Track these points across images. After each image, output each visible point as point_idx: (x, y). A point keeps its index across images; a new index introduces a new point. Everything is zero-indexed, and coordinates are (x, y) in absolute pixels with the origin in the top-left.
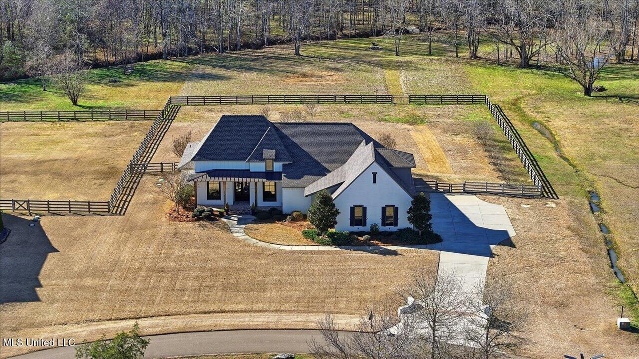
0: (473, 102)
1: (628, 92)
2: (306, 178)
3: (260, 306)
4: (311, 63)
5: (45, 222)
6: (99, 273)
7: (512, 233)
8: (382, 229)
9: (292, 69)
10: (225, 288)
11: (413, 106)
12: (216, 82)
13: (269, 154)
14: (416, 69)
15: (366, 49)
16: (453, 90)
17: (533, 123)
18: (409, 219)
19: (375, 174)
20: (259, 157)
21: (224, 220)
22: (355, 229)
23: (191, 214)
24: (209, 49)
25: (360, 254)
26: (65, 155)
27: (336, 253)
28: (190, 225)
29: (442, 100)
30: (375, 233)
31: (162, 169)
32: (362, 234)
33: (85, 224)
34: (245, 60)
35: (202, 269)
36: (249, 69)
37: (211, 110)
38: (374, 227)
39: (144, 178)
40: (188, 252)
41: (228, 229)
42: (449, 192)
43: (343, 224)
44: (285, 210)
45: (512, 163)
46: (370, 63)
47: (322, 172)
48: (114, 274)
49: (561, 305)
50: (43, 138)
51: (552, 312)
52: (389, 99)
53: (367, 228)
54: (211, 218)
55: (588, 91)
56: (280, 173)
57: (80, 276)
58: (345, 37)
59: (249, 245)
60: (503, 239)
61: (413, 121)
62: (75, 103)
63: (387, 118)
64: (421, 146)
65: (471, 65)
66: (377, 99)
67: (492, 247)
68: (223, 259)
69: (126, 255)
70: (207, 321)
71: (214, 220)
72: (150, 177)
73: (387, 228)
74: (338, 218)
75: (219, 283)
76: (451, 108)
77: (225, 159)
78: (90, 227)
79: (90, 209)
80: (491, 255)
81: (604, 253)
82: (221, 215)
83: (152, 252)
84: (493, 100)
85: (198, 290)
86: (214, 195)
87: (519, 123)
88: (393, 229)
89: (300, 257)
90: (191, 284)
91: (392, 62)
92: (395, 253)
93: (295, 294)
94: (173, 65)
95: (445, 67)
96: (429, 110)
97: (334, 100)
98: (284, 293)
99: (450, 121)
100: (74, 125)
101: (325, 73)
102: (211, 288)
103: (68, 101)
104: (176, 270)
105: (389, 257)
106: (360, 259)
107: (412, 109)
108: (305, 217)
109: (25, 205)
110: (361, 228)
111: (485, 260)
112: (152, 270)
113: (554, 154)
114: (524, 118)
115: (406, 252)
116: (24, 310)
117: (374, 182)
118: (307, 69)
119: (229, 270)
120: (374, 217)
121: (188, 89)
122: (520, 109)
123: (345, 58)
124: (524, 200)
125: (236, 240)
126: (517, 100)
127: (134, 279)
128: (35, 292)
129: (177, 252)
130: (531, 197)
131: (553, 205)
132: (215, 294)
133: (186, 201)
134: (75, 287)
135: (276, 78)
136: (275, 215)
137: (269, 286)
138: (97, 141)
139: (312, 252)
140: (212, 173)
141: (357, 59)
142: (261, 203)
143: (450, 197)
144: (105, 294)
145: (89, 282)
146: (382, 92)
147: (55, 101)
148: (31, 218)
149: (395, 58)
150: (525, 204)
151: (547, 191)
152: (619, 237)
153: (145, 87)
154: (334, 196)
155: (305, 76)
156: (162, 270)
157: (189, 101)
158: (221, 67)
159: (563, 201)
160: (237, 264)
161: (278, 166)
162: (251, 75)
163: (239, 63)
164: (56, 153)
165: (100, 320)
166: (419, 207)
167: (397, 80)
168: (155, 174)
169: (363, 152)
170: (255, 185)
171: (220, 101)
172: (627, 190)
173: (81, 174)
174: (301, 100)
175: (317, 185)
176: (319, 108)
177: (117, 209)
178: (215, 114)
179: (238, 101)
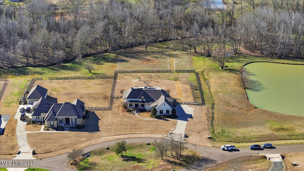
0: (192, 72)
1: (233, 68)
2: (151, 102)
3: (142, 132)
4: (150, 55)
5: (96, 112)
6: (110, 125)
7: (193, 115)
8: (166, 114)
9: (145, 58)
10: (135, 129)
11: (177, 73)
12: (125, 63)
13: (143, 97)
14: (179, 57)
15: (165, 48)
16: (187, 68)
17: (205, 80)
18: (172, 113)
20: (140, 98)
21: (133, 112)
22: (161, 114)
23: (126, 110)
24: (121, 48)
25: (161, 120)
26: (93, 92)
27: (156, 120)
28: (126, 113)
29: (184, 71)
30: (165, 116)
31: (118, 97)
32: (162, 116)
33: (104, 113)
34: (132, 53)
35: (130, 124)
36: (133, 57)
37: (125, 75)
38: (164, 114)
39: (114, 100)
40: (127, 120)
41: (134, 114)
42: (181, 104)
43: (158, 114)
44: (146, 109)
45: (197, 94)
46: (166, 55)
47: (154, 101)
48: (113, 125)
49: (199, 133)
50: (86, 85)
51: (197, 134)
52: (171, 72)
53: (163, 114)
55: (222, 68)
56: (145, 101)
57: (107, 126)
58: (160, 42)
59: (139, 118)
60: (191, 116)
61: (176, 79)
62: (90, 72)
63: (169, 78)
64: (177, 89)
65: (194, 55)
66: (167, 72)
67: (188, 119)
68: (134, 122)
69: (115, 121)
70: (133, 136)
71: (131, 112)
72: (115, 99)
73: (167, 114)
74: (157, 113)
75: (134, 127)
76: (186, 74)
78: (106, 113)
79: (105, 109)
80: (188, 121)
81: (211, 120)
82: (133, 110)
83: (120, 120)
84: (197, 71)
85: (130, 129)
86: (131, 105)
87: (202, 80)
88: (168, 114)
89: (149, 121)
90: (129, 128)
91: (172, 54)
92: (168, 120)
93: (149, 130)
94: (112, 55)
95: (187, 57)
96: (181, 75)
97: (156, 72)
98: (147, 130)
99: (185, 79)
100: (92, 80)
101: (154, 59)
102: (133, 128)
103: (87, 71)
104: (125, 125)
105: (167, 121)
106: (161, 122)
107: (176, 74)
108: (150, 111)
109: (91, 108)
110: (162, 114)
111: (186, 122)
112: (120, 124)
113: (208, 91)
114: (204, 77)
115: (171, 120)
116: (98, 133)
117: (165, 105)
118: (149, 57)
119: (136, 124)
120: (164, 112)
121: (118, 66)
122: (203, 74)
123: (159, 52)
124: (197, 106)
125: (136, 117)
126: (203, 71)
127: (117, 127)
128: (99, 129)
129: (125, 120)
130: (199, 105)
131: (204, 107)
132: (134, 130)
133: (125, 107)
134: (106, 128)
135: (141, 61)
136: (143, 110)
137: (144, 128)
138: (100, 86)
139: (152, 120)
141: (162, 53)
142: (141, 107)
143: (181, 105)
144: (113, 130)
145: (109, 127)
146: (169, 68)
147: (84, 71)
148: (92, 111)
149: (173, 52)
150: (198, 107)
151: (203, 103)
152: (215, 116)
153: (107, 65)
154: (156, 108)
155: (149, 60)
156: (122, 124)
157: (120, 72)
158: (125, 56)
159: (206, 106)
160: (137, 123)
161: (144, 100)
162: (133, 60)
163: (130, 55)
165: (113, 136)
166: (174, 111)
167: (173, 62)
168: (116, 98)
169: (162, 98)
170: (140, 104)
171: (127, 72)
172: (222, 103)
173: (99, 98)
174: (148, 72)
175: (153, 105)
176: (153, 74)
177: (110, 109)
178: (127, 77)
179: (132, 72)
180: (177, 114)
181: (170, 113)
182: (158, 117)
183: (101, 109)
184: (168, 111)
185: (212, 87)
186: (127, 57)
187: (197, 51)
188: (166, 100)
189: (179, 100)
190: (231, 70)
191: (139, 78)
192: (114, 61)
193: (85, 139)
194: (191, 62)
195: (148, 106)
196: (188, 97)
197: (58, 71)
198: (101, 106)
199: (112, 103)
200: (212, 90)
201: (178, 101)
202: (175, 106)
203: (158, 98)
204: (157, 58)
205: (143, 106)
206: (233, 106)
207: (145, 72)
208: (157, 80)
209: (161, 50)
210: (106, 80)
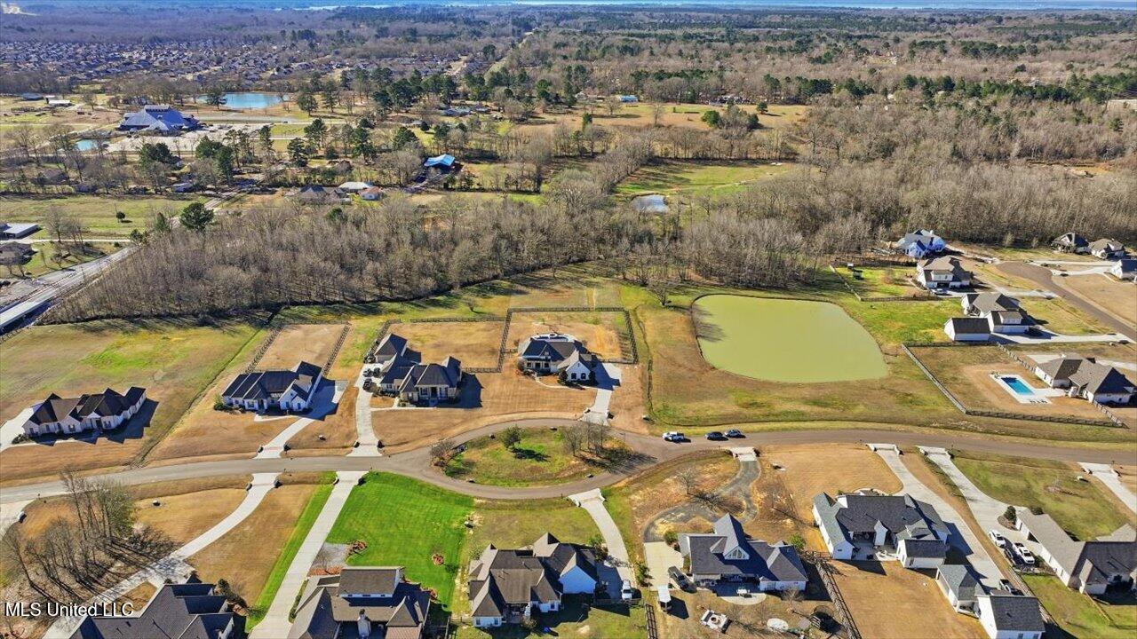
0: (619, 311)
1: (679, 304)
2: (558, 361)
3: (545, 409)
4: (559, 282)
5: (477, 375)
6: (499, 397)
7: (621, 381)
8: (581, 379)
9: (552, 288)
10: (535, 403)
11: (597, 313)
12: (523, 296)
13: (547, 353)
14: (601, 287)
15: (581, 273)
16: (613, 305)
17: (639, 322)
18: (589, 377)
19: (579, 364)
20: (543, 354)
21: (533, 375)
22: (573, 379)
23: (522, 373)
24: (518, 272)
25: (574, 390)
26: (475, 342)
27: (567, 389)
28: (522, 377)
29: (608, 310)
30: (579, 381)
31: (511, 351)
32: (575, 381)
33: (489, 377)
34: (533, 280)
35: (528, 395)
36: (535, 287)
37: (523, 315)
38: (578, 379)
39: (505, 355)
40: (523, 388)
41: (534, 378)
42: (604, 362)
43: (569, 378)
44: (552, 371)
45: (627, 346)
46: (583, 282)
47: (563, 359)
48: (502, 397)
49: (629, 410)
50: (465, 332)
51: (627, 412)
52: (589, 310)
53: (576, 379)
54: (529, 374)
55: (663, 304)
56: (550, 359)
57: (492, 398)
58: (574, 262)
59: (542, 386)
60: (617, 383)
61: (596, 322)
62: (472, 310)
63: (587, 320)
65: (622, 284)
66: (584, 310)
67: (614, 386)
68: (533, 391)
69: (505, 389)
70: (531, 415)
75: (533, 400)
76: (611, 314)
77: (532, 355)
78: (492, 378)
79: (490, 371)
80: (613, 390)
81: (648, 389)
82: (531, 373)
83: (512, 388)
84: (627, 308)
85: (527, 403)
86: (529, 365)
87: (634, 323)
88: (584, 379)
89: (556, 391)
90: (526, 401)
91: (591, 282)
92: (585, 390)
93: (555, 405)
94: (505, 284)
95: (612, 286)
96: (603, 315)
97: (568, 310)
98: (552, 405)
99: (609, 322)
100: (475, 324)
101: (566, 290)
102: (531, 402)
103: (469, 309)
104: (520, 396)
105: (583, 391)
106: (574, 392)
107: (595, 314)
108: (558, 374)
109: (470, 369)
111: (611, 392)
112: (513, 395)
113: (643, 341)
114: (636, 319)
115: (589, 389)
116: (478, 411)
117: (579, 366)
118: (557, 287)
119: (536, 395)
120: (579, 376)
121: (514, 301)
122: (635, 314)
123: (573, 279)
124: (627, 365)
125: (537, 384)
126: (636, 308)
127: (508, 399)
128: (480, 403)
129: (520, 389)
130: (630, 364)
131: (637, 367)
132: (532, 405)
133: (521, 367)
134: (492, 403)
135: (546, 294)
136: (547, 373)
137: (547, 402)
138: (486, 333)
139: (560, 389)
140: (528, 359)
141: (577, 280)
142: (544, 368)
143: (604, 364)
144: (501, 405)
145: (496, 400)
146: (586, 305)
147: (461, 310)
148: (472, 374)
149: (593, 280)
150: (628, 367)
151: (636, 361)
152: (654, 382)
153: (497, 299)
154: (567, 370)
155: (557, 291)
156: (516, 396)
157: (515, 310)
158: (524, 285)
159: (640, 365)
160: (538, 394)
161: (549, 357)
162: (535, 292)
163: (530, 283)
164: (472, 341)
165: (501, 415)
166: (592, 374)
167: (592, 295)
168: (508, 353)
169: (576, 353)
170: (542, 364)
171: (526, 310)
172: (663, 360)
173: (483, 352)
174: (556, 310)
175: (561, 365)
176: (562, 314)
177: (498, 370)
178: (525, 318)
179: (533, 310)
180: (597, 378)
181: (587, 378)
182: (569, 384)
183: (485, 371)
184: (583, 375)
185: (648, 334)
186: (526, 286)
187: (627, 277)
188: (581, 358)
189: (600, 355)
190: (676, 308)
191: (543, 320)
192: (508, 292)
193: (459, 421)
194: (619, 294)
195: (554, 367)
196: (613, 351)
197: (425, 308)
198: (486, 365)
199: (501, 360)
200: (649, 339)
201: (599, 357)
202: (594, 366)
203: (569, 355)
204: (570, 287)
205: (547, 365)
206: (680, 366)
207: (551, 310)
208: (569, 324)
209: (575, 275)
210: (494, 323)
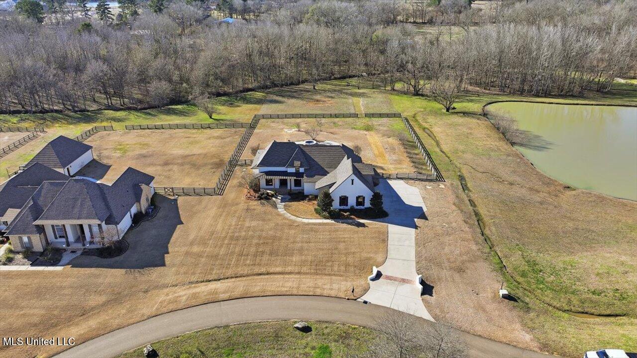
0: (395, 117)
1: (467, 110)
2: (316, 177)
3: (289, 269)
4: (320, 94)
5: (181, 201)
7: (425, 209)
8: (356, 207)
9: (312, 97)
10: (271, 254)
11: (367, 119)
12: (277, 105)
13: (297, 163)
14: (368, 97)
15: (344, 86)
16: (385, 111)
17: (424, 129)
18: (371, 204)
19: (353, 180)
20: (292, 165)
21: (274, 199)
22: (342, 207)
23: (257, 195)
24: (276, 86)
25: (345, 225)
26: (200, 151)
27: (332, 224)
28: (256, 203)
29: (381, 115)
30: (353, 211)
31: (245, 162)
32: (345, 211)
33: (200, 202)
34: (291, 92)
35: (260, 237)
36: (293, 97)
37: (274, 122)
38: (352, 208)
39: (236, 168)
40: (254, 223)
42: (389, 178)
43: (336, 205)
44: (306, 192)
45: (418, 156)
46: (347, 94)
47: (325, 173)
48: (211, 242)
49: (460, 270)
50: (191, 139)
51: (457, 276)
52: (356, 116)
53: (349, 207)
54: (268, 198)
55: (448, 110)
56: (303, 173)
58: (335, 79)
59: (285, 218)
61: (368, 128)
62: (211, 117)
63: (355, 127)
64: (372, 145)
65: (392, 94)
66: (350, 116)
67: (416, 220)
68: (271, 229)
69: (219, 226)
71: (269, 199)
72: (239, 167)
73: (359, 207)
74: (333, 203)
75: (267, 249)
76: (384, 120)
77: (274, 166)
78: (204, 203)
79: (205, 192)
80: (416, 227)
81: (476, 223)
82: (273, 196)
83: (234, 223)
84: (404, 115)
85: (255, 256)
86: (268, 182)
87: (418, 129)
88: (362, 207)
89: (312, 229)
90: (252, 250)
91: (356, 93)
92: (363, 225)
93: (310, 258)
94: (259, 95)
95: (380, 96)
96: (375, 121)
97: (331, 116)
98: (303, 257)
99: (385, 129)
100: (208, 131)
101: (327, 99)
102: (263, 252)
103: (208, 116)
104: (245, 238)
105: (361, 228)
106: (345, 230)
107: (366, 121)
108: (316, 197)
109: (171, 190)
110: (345, 207)
111: (412, 231)
112: (232, 238)
113: (437, 150)
114: (420, 126)
115: (369, 224)
116: (155, 273)
117: (352, 184)
118: (318, 97)
119: (274, 238)
120: (352, 202)
121: (265, 109)
122: (417, 120)
123: (335, 91)
124: (427, 183)
125: (279, 215)
126: (415, 115)
127: (221, 246)
128: (163, 258)
129: (247, 224)
130: (431, 181)
131: (443, 187)
132: (266, 258)
133: (256, 187)
134: (187, 254)
135: (305, 102)
136: (299, 196)
137: (295, 252)
138: (217, 141)
139: (320, 224)
140: (268, 173)
141: (340, 91)
142: (293, 187)
143: (389, 182)
144: (203, 260)
146: (352, 111)
147: (202, 117)
149: (357, 91)
150: (429, 186)
151: (440, 178)
152: (482, 211)
153: (246, 107)
154: (331, 190)
155: (318, 101)
156: (237, 239)
157: (263, 117)
158: (280, 96)
159: (448, 182)
160: (278, 234)
161: (302, 170)
162: (293, 101)
163: (288, 94)
164: (196, 150)
165: (197, 282)
166: (376, 198)
167: (359, 103)
168: (241, 165)
169: (346, 164)
170: (291, 180)
171: (278, 117)
172: (479, 175)
173: (205, 165)
174: (316, 116)
175: (322, 182)
176: (323, 120)
177: (219, 191)
178: (275, 124)
179: (286, 116)
180: (386, 206)
181: (367, 204)
182: (336, 216)
183: (196, 193)
184: (360, 201)
185: (442, 142)
186: (283, 96)
187: (396, 88)
188: (356, 172)
189: (382, 168)
190: (465, 114)
191: (298, 126)
192: (260, 102)
194: (390, 103)
195: (309, 186)
196: (399, 162)
198: (200, 183)
199: (227, 176)
200: (445, 148)
201: (379, 171)
202: (376, 184)
203: (335, 165)
204: (332, 97)
205: (298, 183)
206: (511, 184)
207: (309, 116)
208: (332, 130)
209: (337, 88)
210: (233, 130)
